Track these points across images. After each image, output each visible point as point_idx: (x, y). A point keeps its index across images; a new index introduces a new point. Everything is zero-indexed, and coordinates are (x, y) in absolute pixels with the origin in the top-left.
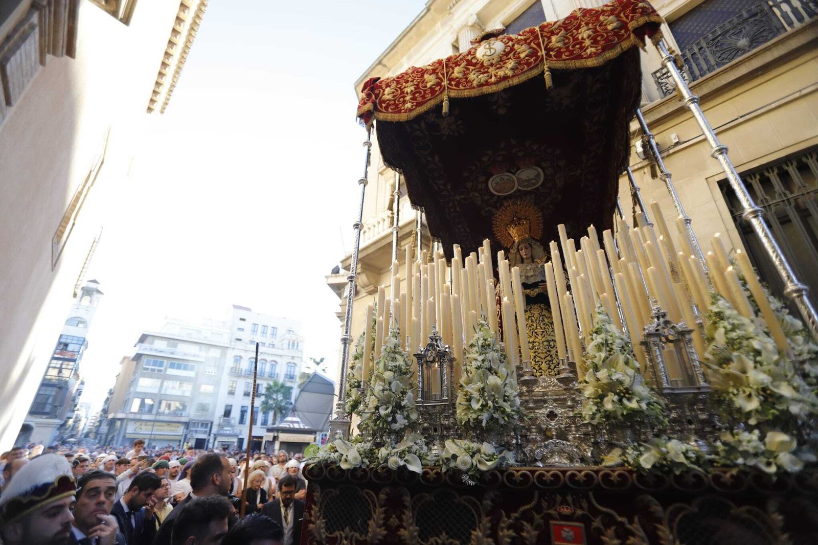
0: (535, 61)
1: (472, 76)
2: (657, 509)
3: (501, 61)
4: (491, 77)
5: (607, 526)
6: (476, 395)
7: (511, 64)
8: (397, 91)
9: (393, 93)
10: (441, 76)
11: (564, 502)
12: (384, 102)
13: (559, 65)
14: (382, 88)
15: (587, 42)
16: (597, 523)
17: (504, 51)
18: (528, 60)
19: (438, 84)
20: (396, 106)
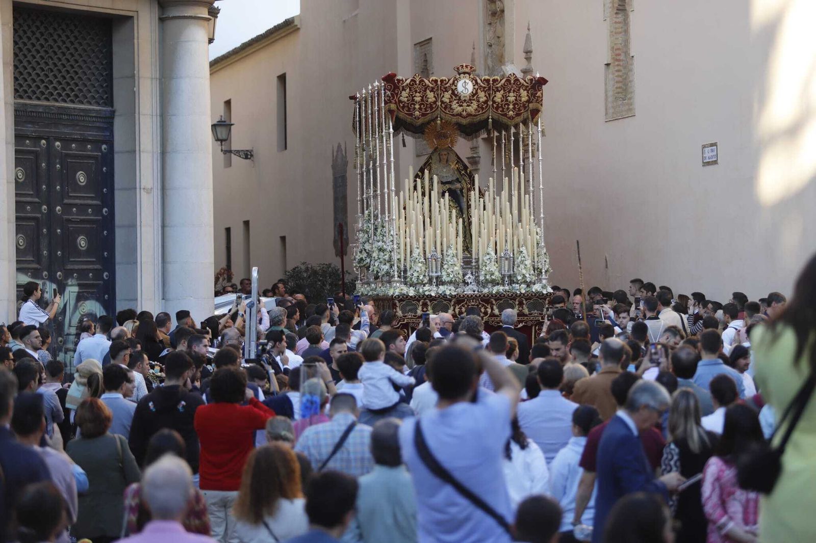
0: (486, 107)
1: (455, 105)
2: (494, 302)
3: (470, 100)
4: (463, 111)
5: (482, 307)
6: (451, 273)
7: (474, 105)
8: (410, 96)
9: (407, 97)
10: (436, 96)
11: (473, 301)
12: (402, 102)
13: (496, 117)
14: (400, 89)
15: (511, 106)
16: (480, 306)
17: (472, 92)
18: (483, 105)
19: (435, 102)
20: (409, 110)
